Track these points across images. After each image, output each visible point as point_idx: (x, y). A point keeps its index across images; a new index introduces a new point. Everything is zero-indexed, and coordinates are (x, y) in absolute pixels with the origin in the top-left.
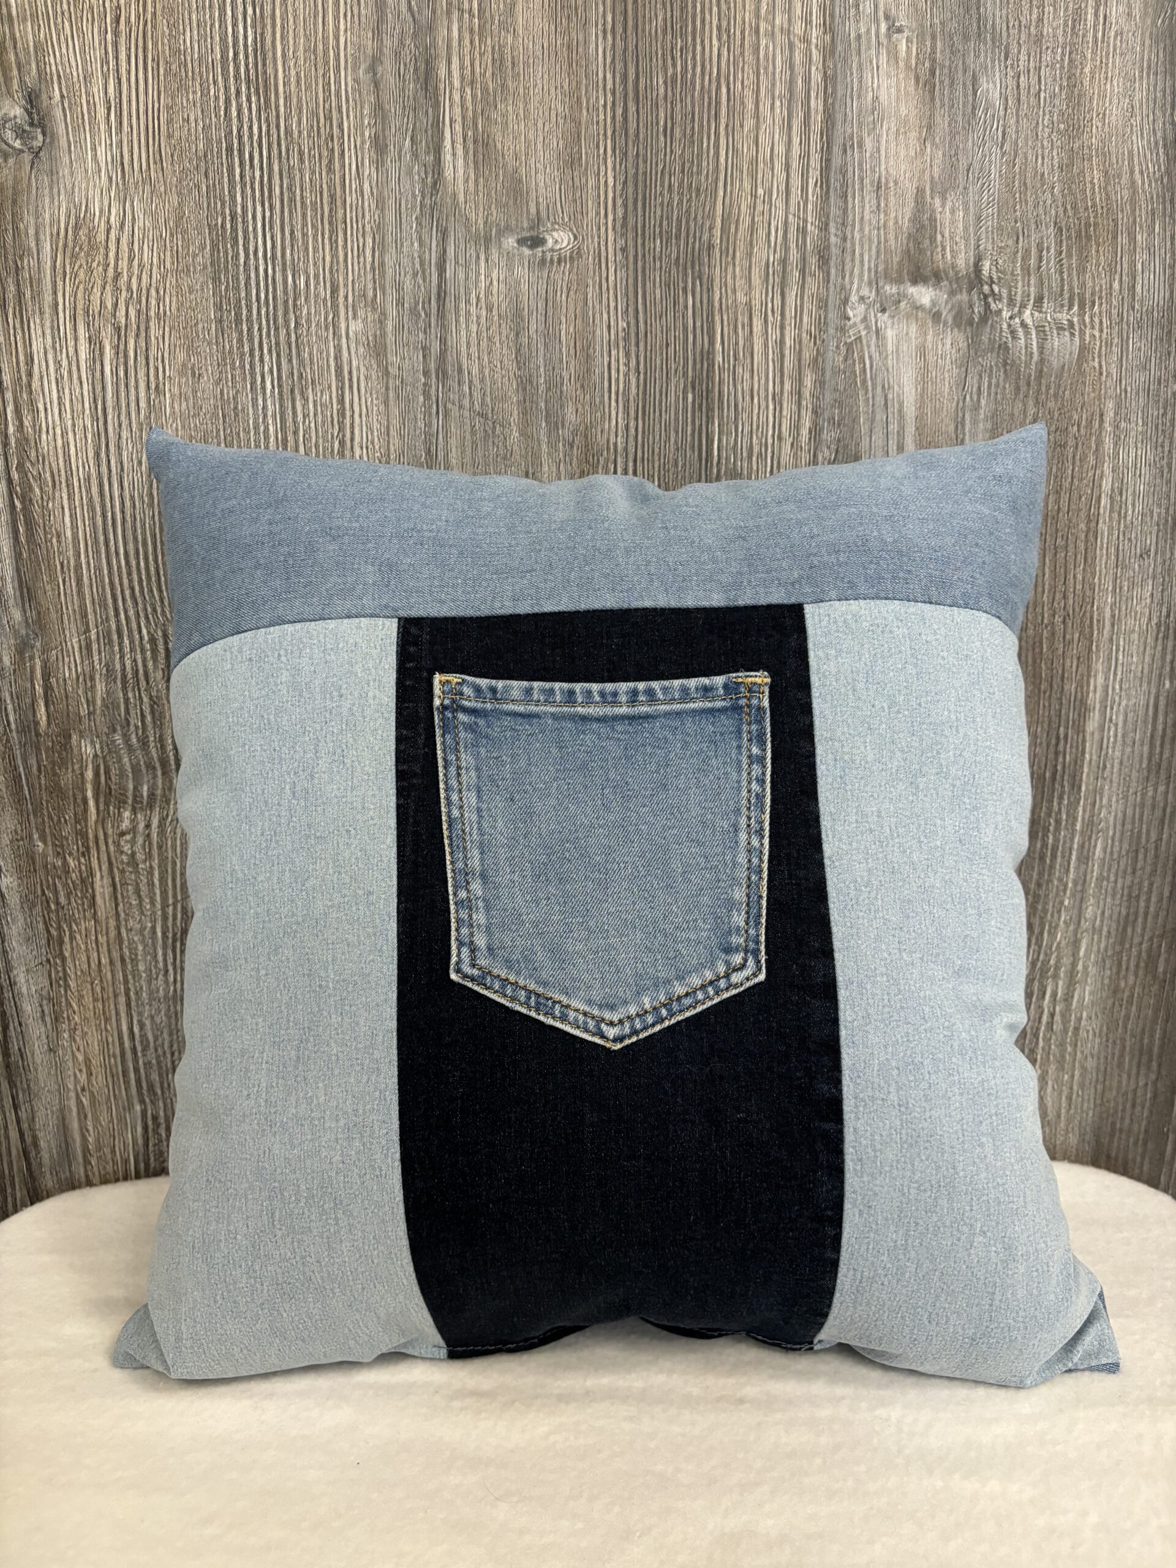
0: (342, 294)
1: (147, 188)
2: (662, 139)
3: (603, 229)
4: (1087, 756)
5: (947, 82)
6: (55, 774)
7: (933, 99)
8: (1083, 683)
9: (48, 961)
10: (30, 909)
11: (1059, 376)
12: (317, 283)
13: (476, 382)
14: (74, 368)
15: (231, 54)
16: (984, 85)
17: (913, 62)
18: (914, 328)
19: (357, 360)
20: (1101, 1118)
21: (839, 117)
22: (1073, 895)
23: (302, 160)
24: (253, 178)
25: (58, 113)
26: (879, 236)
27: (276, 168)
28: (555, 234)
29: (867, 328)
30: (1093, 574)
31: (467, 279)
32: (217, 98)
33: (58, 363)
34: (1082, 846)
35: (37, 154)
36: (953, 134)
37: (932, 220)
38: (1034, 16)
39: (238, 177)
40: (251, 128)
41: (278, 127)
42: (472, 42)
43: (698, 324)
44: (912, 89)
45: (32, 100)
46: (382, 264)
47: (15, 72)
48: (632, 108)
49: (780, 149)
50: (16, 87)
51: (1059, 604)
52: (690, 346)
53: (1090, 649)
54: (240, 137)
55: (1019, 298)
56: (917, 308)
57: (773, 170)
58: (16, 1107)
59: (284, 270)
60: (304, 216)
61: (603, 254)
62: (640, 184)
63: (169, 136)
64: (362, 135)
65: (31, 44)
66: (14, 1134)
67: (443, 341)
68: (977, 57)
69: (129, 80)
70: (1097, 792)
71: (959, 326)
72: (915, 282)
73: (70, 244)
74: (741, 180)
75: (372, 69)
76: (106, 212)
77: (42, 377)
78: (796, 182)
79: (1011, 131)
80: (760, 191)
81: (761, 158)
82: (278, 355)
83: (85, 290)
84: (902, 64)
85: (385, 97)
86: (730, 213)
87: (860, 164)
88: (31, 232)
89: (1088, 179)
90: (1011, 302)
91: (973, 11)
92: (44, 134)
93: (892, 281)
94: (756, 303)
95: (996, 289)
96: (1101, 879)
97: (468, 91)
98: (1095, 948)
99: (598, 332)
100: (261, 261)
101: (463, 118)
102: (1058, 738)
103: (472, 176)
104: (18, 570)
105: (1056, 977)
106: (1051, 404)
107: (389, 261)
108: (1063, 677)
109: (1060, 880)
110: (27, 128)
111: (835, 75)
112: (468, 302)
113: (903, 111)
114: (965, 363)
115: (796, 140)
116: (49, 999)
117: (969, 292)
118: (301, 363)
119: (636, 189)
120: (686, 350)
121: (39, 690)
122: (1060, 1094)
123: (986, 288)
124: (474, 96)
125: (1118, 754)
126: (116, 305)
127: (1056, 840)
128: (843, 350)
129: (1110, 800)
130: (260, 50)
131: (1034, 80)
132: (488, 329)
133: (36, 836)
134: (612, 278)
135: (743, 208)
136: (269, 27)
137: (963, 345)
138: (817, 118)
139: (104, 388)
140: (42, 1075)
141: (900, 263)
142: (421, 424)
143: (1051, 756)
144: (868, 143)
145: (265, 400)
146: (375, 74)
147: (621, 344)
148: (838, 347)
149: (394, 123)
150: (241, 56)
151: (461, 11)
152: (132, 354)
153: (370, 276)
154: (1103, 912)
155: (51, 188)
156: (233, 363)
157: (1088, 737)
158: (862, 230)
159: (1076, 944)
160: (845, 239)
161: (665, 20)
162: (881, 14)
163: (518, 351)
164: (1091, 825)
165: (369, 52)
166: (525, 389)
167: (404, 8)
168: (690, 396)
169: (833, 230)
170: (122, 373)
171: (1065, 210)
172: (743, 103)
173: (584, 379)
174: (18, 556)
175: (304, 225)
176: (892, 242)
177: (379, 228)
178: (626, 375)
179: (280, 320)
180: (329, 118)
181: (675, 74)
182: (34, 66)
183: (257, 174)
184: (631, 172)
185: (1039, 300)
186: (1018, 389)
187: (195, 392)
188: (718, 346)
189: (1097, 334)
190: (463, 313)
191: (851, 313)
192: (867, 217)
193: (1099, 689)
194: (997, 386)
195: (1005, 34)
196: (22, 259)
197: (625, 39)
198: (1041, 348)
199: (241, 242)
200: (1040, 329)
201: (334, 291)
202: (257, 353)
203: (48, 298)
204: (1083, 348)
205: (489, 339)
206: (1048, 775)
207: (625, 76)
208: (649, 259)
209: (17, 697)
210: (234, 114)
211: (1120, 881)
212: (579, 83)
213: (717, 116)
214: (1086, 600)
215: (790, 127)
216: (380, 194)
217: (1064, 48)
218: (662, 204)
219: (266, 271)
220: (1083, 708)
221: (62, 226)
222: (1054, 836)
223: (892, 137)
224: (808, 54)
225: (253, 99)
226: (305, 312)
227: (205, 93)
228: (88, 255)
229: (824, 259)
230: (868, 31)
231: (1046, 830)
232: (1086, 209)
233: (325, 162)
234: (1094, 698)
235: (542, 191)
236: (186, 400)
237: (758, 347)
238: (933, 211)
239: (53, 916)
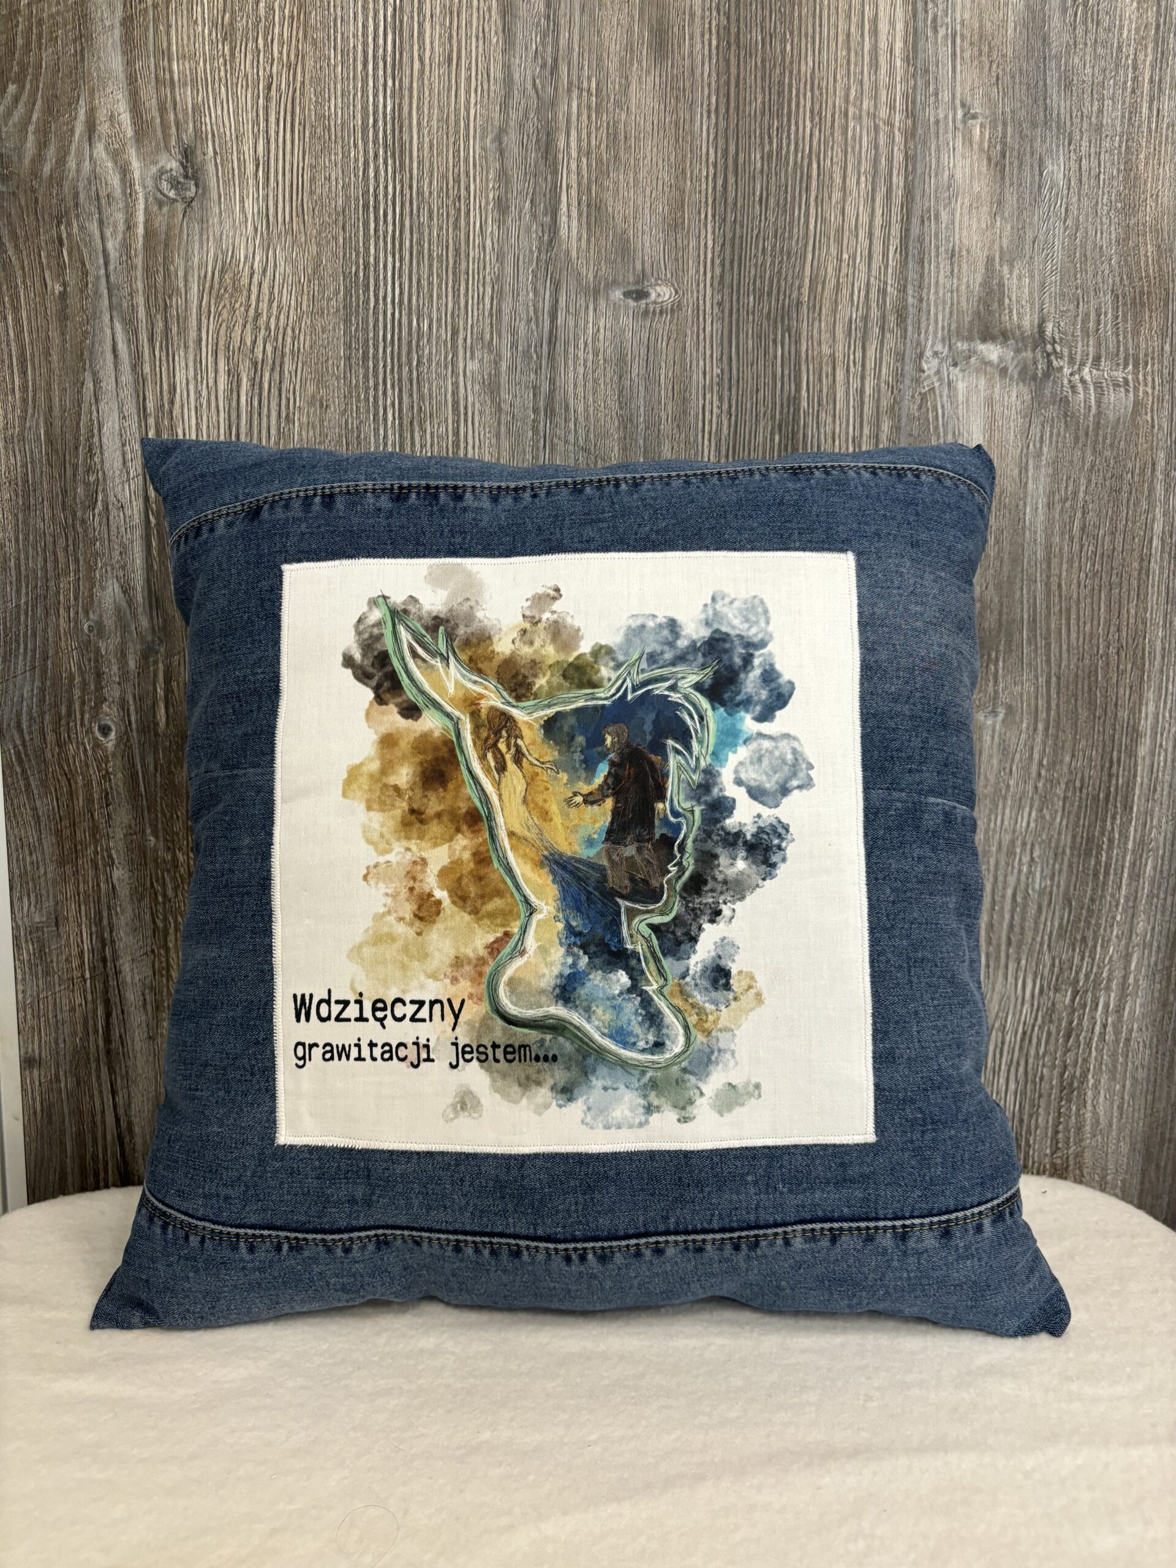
0: (461, 337)
1: (289, 238)
2: (757, 207)
3: (702, 286)
4: (1139, 779)
5: (1016, 163)
6: (170, 772)
7: (1003, 179)
8: (1136, 710)
9: (153, 951)
10: (139, 901)
11: (1115, 428)
12: (439, 326)
13: (581, 419)
14: (213, 397)
15: (371, 121)
16: (1049, 167)
17: (986, 145)
18: (982, 382)
19: (473, 397)
20: (1150, 1128)
21: (918, 193)
22: (1125, 911)
23: (431, 218)
24: (386, 232)
25: (211, 168)
26: (952, 298)
27: (407, 223)
28: (658, 288)
29: (940, 380)
30: (1145, 610)
31: (576, 326)
32: (356, 160)
33: (198, 394)
34: (1133, 864)
35: (189, 203)
36: (1021, 210)
37: (1001, 285)
38: (1095, 108)
39: (372, 231)
40: (386, 187)
41: (411, 187)
42: (589, 117)
43: (786, 372)
44: (984, 169)
45: (188, 155)
46: (499, 311)
47: (173, 130)
48: (731, 179)
49: (864, 218)
50: (173, 143)
51: (1113, 636)
52: (778, 392)
53: (1142, 679)
54: (376, 196)
55: (1079, 357)
56: (986, 363)
57: (857, 237)
58: (114, 1093)
59: (410, 314)
60: (431, 266)
61: (702, 308)
62: (737, 247)
63: (312, 193)
64: (487, 197)
65: (190, 105)
66: (110, 1120)
67: (552, 381)
68: (1043, 141)
69: (277, 141)
70: (1148, 813)
71: (1024, 381)
72: (984, 340)
73: (216, 286)
74: (829, 246)
75: (498, 139)
76: (250, 259)
77: (182, 406)
78: (878, 248)
79: (1074, 208)
80: (845, 256)
81: (846, 226)
82: (400, 390)
83: (228, 327)
84: (976, 147)
85: (509, 164)
86: (817, 275)
87: (936, 234)
88: (181, 274)
89: (1142, 252)
90: (1072, 361)
91: (1041, 102)
92: (197, 185)
93: (964, 339)
94: (839, 355)
95: (1058, 348)
96: (1151, 896)
97: (584, 160)
98: (1146, 962)
99: (695, 377)
100: (389, 306)
101: (579, 184)
102: (1111, 762)
103: (585, 236)
104: (148, 581)
105: (1108, 989)
106: (1108, 453)
107: (506, 308)
108: (1116, 705)
109: (1113, 896)
110: (182, 180)
111: (915, 156)
112: (576, 346)
113: (976, 188)
114: (1029, 414)
115: (879, 212)
116: (152, 988)
117: (1034, 351)
118: (421, 397)
119: (733, 251)
120: (774, 395)
121: (160, 692)
122: (1112, 1103)
123: (1049, 347)
124: (589, 165)
125: (1167, 778)
126: (254, 342)
127: (1109, 858)
128: (918, 399)
129: (1160, 822)
130: (398, 119)
131: (1094, 163)
132: (594, 372)
133: (148, 831)
134: (708, 329)
135: (830, 270)
136: (406, 98)
137: (1027, 397)
138: (898, 193)
139: (238, 416)
140: (140, 1061)
141: (971, 323)
142: (529, 457)
143: (1105, 778)
144: (944, 216)
145: (386, 430)
146: (501, 143)
147: (715, 388)
148: (913, 397)
149: (516, 187)
150: (381, 123)
151: (580, 89)
152: (266, 386)
153: (487, 321)
154: (1153, 928)
155: (201, 235)
156: (359, 396)
157: (1140, 761)
158: (936, 292)
159: (1127, 957)
160: (921, 300)
161: (764, 103)
162: (958, 102)
163: (621, 392)
164: (1142, 844)
165: (497, 123)
166: (625, 428)
167: (529, 87)
168: (777, 437)
169: (910, 292)
170: (256, 403)
171: (1122, 279)
172: (831, 178)
173: (681, 418)
174: (149, 567)
175: (431, 274)
176: (964, 304)
177: (498, 279)
178: (719, 416)
179: (404, 359)
180: (457, 181)
181: (771, 151)
182: (191, 125)
183: (390, 228)
184: (729, 235)
185: (1097, 359)
186: (1077, 438)
187: (322, 421)
188: (804, 393)
189: (1150, 391)
190: (571, 356)
191: (925, 366)
192: (941, 281)
193: (1150, 716)
194: (1059, 435)
195: (1068, 123)
196: (170, 297)
197: (727, 118)
198: (1099, 402)
199: (372, 289)
200: (1098, 385)
201: (455, 333)
202: (381, 387)
203: (193, 334)
204: (1136, 403)
205: (595, 381)
206: (1101, 796)
207: (726, 151)
208: (742, 312)
209: (140, 699)
210: (372, 175)
211: (1169, 898)
212: (684, 157)
213: (808, 189)
214: (1139, 635)
215: (873, 200)
216: (501, 249)
217: (1121, 136)
218: (756, 265)
219: (393, 314)
220: (1135, 734)
221: (210, 269)
222: (1107, 853)
223: (965, 211)
224: (891, 136)
225: (390, 162)
226: (427, 351)
227: (346, 155)
228: (231, 296)
229: (902, 317)
230: (946, 117)
231: (1100, 848)
232: (1141, 279)
233: (452, 220)
234: (1146, 725)
235: (647, 250)
236: (314, 428)
237: (840, 394)
238: (1002, 277)
239: (160, 908)
